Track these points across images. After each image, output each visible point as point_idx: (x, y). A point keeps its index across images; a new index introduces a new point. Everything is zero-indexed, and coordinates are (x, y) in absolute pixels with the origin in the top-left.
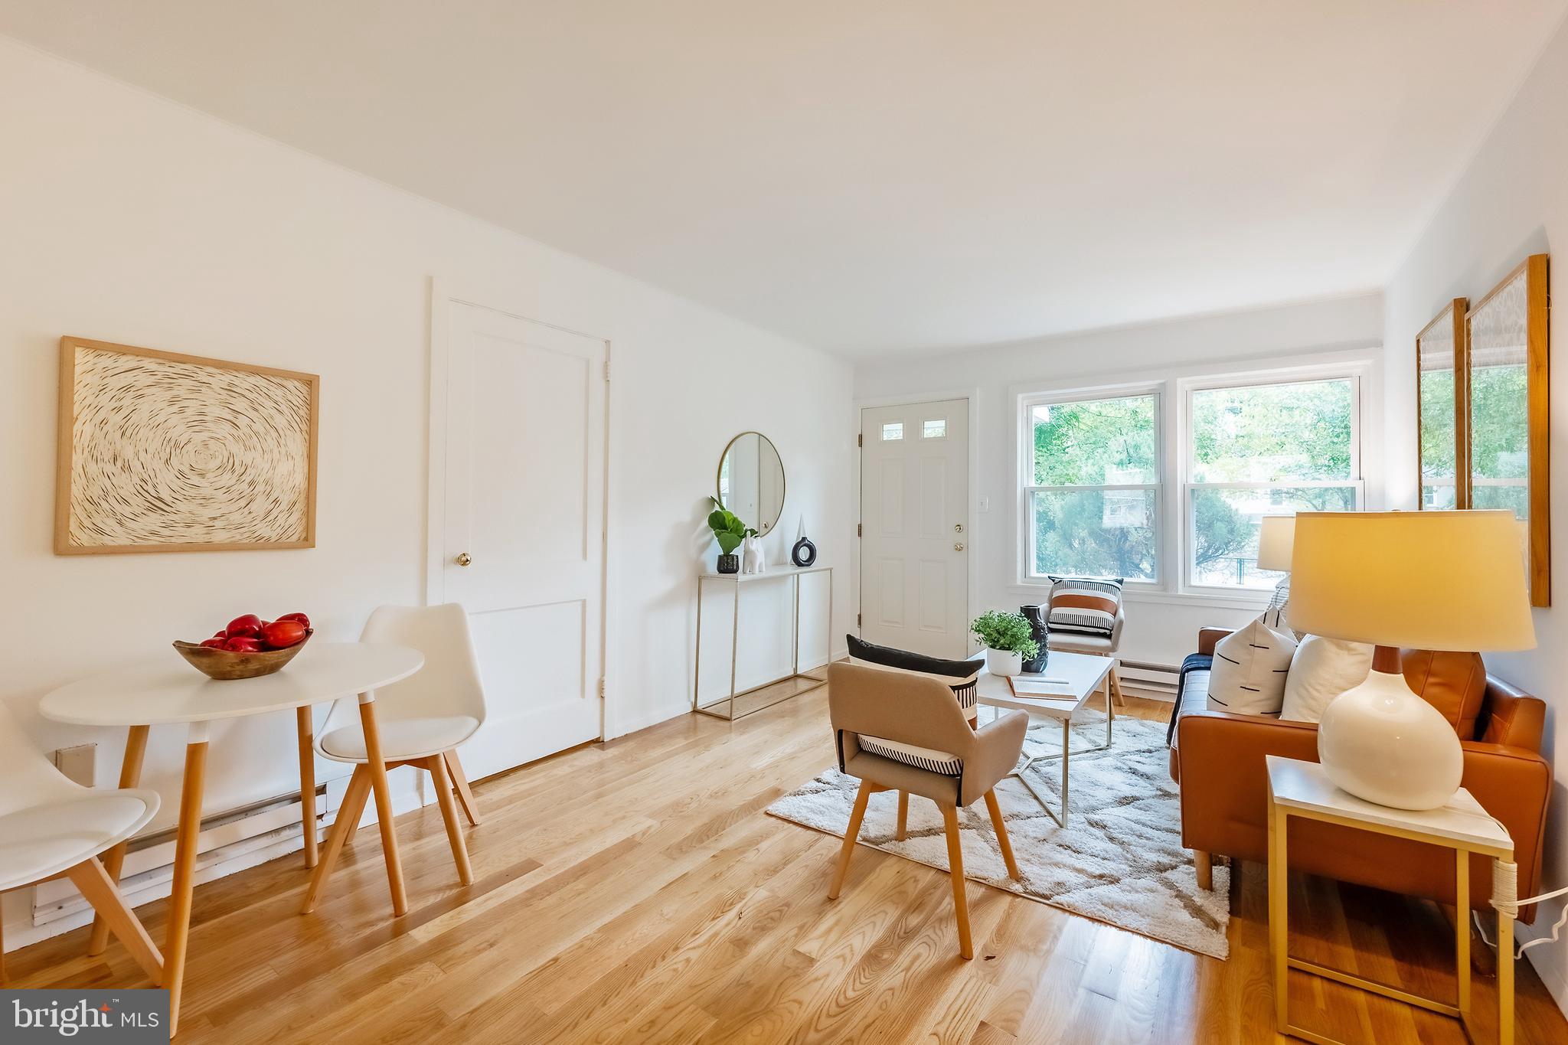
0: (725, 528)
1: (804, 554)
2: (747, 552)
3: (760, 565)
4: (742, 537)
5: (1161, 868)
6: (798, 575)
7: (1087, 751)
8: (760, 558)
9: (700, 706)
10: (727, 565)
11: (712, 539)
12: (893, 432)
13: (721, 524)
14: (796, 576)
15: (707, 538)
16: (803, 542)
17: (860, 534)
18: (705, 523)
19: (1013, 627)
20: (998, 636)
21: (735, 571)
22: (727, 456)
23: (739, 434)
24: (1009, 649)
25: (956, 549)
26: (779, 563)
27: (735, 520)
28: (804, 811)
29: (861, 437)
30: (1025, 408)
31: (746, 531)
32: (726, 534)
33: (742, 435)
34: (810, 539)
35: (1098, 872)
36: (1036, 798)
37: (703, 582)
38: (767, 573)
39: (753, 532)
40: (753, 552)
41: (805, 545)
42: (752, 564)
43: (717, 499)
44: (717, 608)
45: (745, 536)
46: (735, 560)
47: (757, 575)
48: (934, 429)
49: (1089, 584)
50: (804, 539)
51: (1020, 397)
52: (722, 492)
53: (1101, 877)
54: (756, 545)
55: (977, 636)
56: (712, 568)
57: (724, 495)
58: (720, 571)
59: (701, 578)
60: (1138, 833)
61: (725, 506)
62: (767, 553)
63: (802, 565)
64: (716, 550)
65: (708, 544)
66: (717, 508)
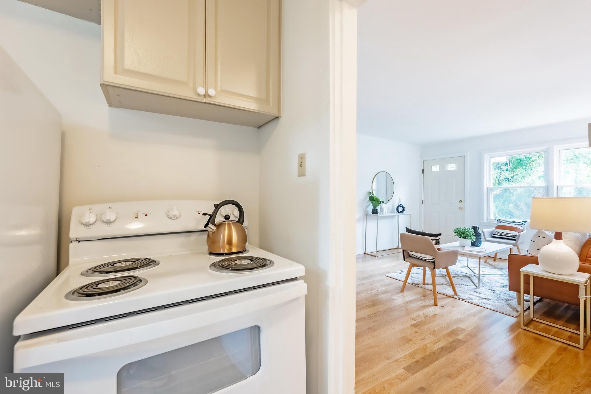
0: (374, 201)
1: (400, 209)
2: (381, 208)
3: (385, 212)
4: (379, 203)
5: (507, 300)
6: (399, 216)
7: (500, 275)
8: (385, 210)
9: (366, 252)
10: (375, 212)
11: (370, 204)
12: (435, 168)
13: (372, 199)
14: (398, 216)
15: (369, 204)
16: (400, 205)
17: (423, 203)
18: (368, 199)
19: (467, 231)
20: (462, 234)
21: (377, 214)
22: (375, 178)
23: (379, 172)
24: (466, 238)
25: (460, 209)
26: (392, 212)
27: (377, 198)
28: (396, 276)
29: (423, 170)
30: (488, 159)
31: (381, 202)
32: (374, 203)
33: (380, 172)
34: (403, 204)
35: (484, 298)
36: (473, 282)
37: (368, 217)
38: (387, 215)
39: (383, 202)
40: (383, 208)
41: (401, 206)
42: (383, 211)
43: (371, 192)
44: (372, 224)
45: (380, 203)
46: (377, 210)
47: (384, 215)
48: (452, 167)
49: (510, 222)
50: (401, 204)
51: (486, 155)
52: (373, 189)
53: (485, 299)
54: (383, 206)
55: (455, 234)
56: (370, 212)
57: (374, 190)
58: (373, 214)
59: (367, 215)
60: (505, 293)
61: (374, 194)
62: (388, 209)
63: (400, 213)
64: (371, 207)
65: (369, 205)
66: (372, 195)
